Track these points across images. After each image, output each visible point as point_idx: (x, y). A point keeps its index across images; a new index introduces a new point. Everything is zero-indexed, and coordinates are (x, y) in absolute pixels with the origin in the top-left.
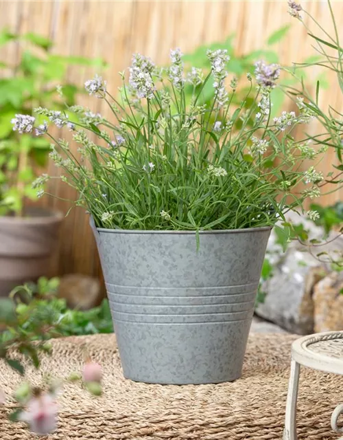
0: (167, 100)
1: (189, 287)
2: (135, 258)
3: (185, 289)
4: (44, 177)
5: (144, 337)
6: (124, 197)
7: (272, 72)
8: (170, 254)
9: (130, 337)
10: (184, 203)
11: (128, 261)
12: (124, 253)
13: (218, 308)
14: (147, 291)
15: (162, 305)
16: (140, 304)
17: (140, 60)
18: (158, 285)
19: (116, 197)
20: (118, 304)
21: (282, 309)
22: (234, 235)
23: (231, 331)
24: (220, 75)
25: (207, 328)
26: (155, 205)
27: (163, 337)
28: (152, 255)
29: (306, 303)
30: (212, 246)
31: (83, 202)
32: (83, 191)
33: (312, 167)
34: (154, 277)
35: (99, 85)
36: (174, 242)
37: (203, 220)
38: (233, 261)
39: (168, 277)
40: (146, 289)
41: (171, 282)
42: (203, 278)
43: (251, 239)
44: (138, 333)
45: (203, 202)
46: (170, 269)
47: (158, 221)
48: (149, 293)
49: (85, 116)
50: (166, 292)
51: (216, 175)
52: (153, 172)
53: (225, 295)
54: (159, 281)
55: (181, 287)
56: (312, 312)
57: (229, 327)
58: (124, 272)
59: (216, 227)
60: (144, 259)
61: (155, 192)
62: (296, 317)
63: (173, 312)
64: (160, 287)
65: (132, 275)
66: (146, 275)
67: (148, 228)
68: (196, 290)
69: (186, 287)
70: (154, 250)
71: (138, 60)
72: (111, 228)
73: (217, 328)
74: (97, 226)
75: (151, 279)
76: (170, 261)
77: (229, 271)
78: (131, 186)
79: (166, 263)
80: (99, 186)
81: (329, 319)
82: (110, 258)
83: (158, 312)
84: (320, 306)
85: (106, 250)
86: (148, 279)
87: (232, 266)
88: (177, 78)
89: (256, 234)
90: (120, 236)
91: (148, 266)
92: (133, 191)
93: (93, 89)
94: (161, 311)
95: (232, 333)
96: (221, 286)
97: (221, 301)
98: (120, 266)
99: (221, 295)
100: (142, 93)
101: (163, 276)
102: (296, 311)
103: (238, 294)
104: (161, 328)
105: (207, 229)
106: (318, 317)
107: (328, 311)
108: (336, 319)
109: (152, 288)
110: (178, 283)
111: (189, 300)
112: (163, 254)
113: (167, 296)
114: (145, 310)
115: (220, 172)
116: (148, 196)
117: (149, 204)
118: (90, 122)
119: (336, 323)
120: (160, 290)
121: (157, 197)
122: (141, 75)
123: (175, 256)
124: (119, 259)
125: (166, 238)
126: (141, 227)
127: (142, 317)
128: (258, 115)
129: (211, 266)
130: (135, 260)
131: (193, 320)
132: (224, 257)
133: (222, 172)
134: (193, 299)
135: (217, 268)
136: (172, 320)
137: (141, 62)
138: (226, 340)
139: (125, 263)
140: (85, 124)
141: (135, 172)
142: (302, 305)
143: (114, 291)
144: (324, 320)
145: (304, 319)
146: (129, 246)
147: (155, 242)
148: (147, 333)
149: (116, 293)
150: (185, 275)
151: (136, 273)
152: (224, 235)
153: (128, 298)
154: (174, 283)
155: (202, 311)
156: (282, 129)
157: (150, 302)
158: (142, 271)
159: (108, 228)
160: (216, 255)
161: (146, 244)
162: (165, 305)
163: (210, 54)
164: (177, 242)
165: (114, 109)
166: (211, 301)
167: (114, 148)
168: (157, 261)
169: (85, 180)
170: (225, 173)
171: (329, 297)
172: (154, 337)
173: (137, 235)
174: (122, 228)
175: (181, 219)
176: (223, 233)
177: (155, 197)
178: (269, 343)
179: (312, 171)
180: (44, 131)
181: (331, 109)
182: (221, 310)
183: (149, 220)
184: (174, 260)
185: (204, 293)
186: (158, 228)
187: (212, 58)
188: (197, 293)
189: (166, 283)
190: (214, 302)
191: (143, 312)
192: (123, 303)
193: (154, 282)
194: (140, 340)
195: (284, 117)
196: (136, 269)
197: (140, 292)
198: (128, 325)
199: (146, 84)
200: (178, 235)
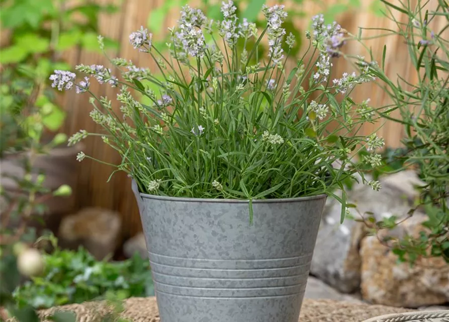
0: (220, 59)
1: (239, 259)
2: (181, 227)
3: (235, 261)
4: (82, 133)
5: (189, 312)
6: (171, 162)
7: (340, 43)
8: (219, 224)
9: (174, 310)
10: (235, 169)
11: (174, 231)
12: (169, 221)
13: (269, 282)
14: (194, 262)
15: (210, 278)
16: (185, 276)
17: (190, 13)
18: (206, 256)
19: (162, 161)
20: (161, 275)
21: (326, 263)
22: (288, 204)
23: (283, 306)
24: (276, 32)
25: (258, 303)
26: (204, 170)
27: (210, 312)
28: (200, 224)
29: (352, 258)
30: (265, 215)
31: (126, 166)
32: (126, 154)
33: (375, 135)
34: (201, 248)
35: (144, 38)
36: (224, 211)
37: (255, 187)
38: (286, 232)
39: (216, 249)
40: (192, 261)
41: (220, 254)
42: (254, 250)
43: (306, 209)
44: (182, 307)
45: (256, 169)
46: (219, 240)
47: (206, 188)
48: (196, 265)
49: (128, 70)
50: (214, 264)
51: (272, 142)
52: (203, 136)
53: (277, 268)
54: (207, 253)
55: (230, 259)
56: (359, 267)
57: (281, 301)
58: (168, 242)
59: (269, 196)
60: (191, 228)
61: (204, 158)
62: (342, 272)
63: (221, 286)
64: (208, 258)
65: (178, 245)
66: (193, 246)
67: (196, 195)
68: (247, 262)
69: (236, 259)
70: (202, 219)
71: (187, 13)
72: (156, 195)
73: (268, 303)
74: (140, 191)
75: (198, 250)
76: (219, 231)
77: (282, 242)
78: (178, 149)
79: (214, 233)
80: (143, 150)
81: (377, 276)
82: (154, 226)
83: (205, 285)
84: (367, 262)
85: (150, 217)
86: (194, 250)
87: (285, 238)
88: (229, 33)
89: (311, 203)
90: (165, 204)
91: (195, 236)
92: (181, 156)
93: (137, 43)
94: (208, 284)
95: (284, 309)
96: (273, 258)
97: (273, 274)
98: (165, 235)
99: (272, 268)
100: (193, 52)
101: (211, 247)
102: (341, 266)
103: (292, 266)
104: (208, 302)
105: (260, 198)
106: (366, 274)
107: (376, 267)
108: (385, 277)
109: (199, 260)
110: (228, 254)
111: (239, 273)
112: (211, 223)
113: (214, 268)
114: (191, 283)
115: (276, 139)
116: (196, 160)
117: (197, 169)
118: (133, 76)
119: (385, 281)
120: (207, 262)
121: (206, 162)
122: (193, 32)
123: (224, 226)
124: (164, 227)
125: (215, 206)
126: (188, 194)
127: (188, 290)
128: (317, 76)
129: (263, 237)
130: (182, 230)
131: (241, 295)
132: (277, 228)
133: (278, 140)
134: (243, 272)
135: (269, 239)
136: (220, 294)
137: (191, 15)
138: (277, 315)
139: (171, 232)
140: (129, 79)
141: (182, 134)
142: (348, 260)
143: (157, 260)
144: (372, 277)
145: (350, 275)
146: (175, 214)
147: (203, 211)
148: (192, 307)
149: (159, 263)
150: (234, 247)
151: (182, 244)
152: (277, 204)
153: (173, 269)
154: (224, 255)
155: (252, 285)
156: (343, 92)
157: (196, 274)
158: (189, 242)
159: (152, 194)
160: (269, 226)
161: (193, 213)
162: (213, 277)
163: (266, 9)
164: (227, 212)
165: (160, 64)
166: (263, 274)
167: (159, 108)
168: (205, 231)
169: (129, 143)
170: (282, 140)
171: (378, 253)
172: (199, 311)
173: (184, 203)
174: (168, 195)
175: (231, 187)
176: (276, 202)
177: (204, 162)
178: (319, 311)
179: (374, 139)
180: (85, 89)
181: (399, 79)
182: (272, 284)
183: (197, 187)
184: (223, 230)
185: (255, 266)
186: (207, 197)
187: (268, 14)
188: (248, 266)
189: (214, 254)
190: (265, 275)
191: (189, 284)
192: (168, 274)
193: (201, 253)
194: (184, 314)
195: (345, 79)
196: (182, 238)
197: (186, 264)
198: (172, 297)
199: (198, 42)
200: (228, 204)
